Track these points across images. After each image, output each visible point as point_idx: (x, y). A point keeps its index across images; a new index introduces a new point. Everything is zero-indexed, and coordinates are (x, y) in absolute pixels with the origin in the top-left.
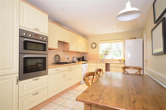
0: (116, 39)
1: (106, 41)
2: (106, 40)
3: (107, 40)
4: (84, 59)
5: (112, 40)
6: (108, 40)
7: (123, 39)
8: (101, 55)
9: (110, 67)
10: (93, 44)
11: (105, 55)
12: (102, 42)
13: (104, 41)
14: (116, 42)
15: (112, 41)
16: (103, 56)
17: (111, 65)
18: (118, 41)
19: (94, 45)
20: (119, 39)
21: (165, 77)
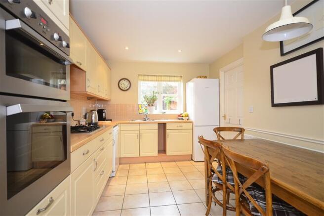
0: (170, 76)
1: (150, 78)
2: (150, 75)
3: (152, 76)
4: (104, 115)
5: (161, 76)
6: (155, 76)
7: (181, 76)
8: (140, 106)
9: (167, 131)
10: (122, 82)
11: (149, 106)
12: (141, 78)
13: (146, 76)
14: (169, 81)
15: (163, 78)
16: (144, 108)
17: (168, 127)
18: (173, 78)
19: (124, 84)
20: (175, 76)
21: (322, 140)
